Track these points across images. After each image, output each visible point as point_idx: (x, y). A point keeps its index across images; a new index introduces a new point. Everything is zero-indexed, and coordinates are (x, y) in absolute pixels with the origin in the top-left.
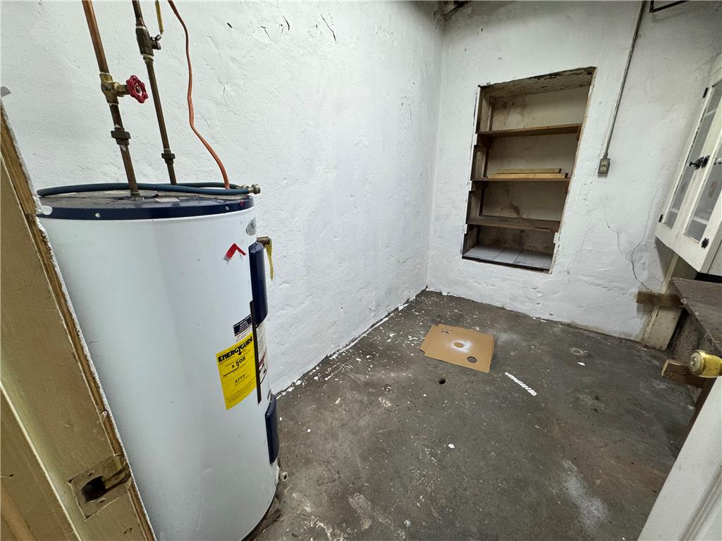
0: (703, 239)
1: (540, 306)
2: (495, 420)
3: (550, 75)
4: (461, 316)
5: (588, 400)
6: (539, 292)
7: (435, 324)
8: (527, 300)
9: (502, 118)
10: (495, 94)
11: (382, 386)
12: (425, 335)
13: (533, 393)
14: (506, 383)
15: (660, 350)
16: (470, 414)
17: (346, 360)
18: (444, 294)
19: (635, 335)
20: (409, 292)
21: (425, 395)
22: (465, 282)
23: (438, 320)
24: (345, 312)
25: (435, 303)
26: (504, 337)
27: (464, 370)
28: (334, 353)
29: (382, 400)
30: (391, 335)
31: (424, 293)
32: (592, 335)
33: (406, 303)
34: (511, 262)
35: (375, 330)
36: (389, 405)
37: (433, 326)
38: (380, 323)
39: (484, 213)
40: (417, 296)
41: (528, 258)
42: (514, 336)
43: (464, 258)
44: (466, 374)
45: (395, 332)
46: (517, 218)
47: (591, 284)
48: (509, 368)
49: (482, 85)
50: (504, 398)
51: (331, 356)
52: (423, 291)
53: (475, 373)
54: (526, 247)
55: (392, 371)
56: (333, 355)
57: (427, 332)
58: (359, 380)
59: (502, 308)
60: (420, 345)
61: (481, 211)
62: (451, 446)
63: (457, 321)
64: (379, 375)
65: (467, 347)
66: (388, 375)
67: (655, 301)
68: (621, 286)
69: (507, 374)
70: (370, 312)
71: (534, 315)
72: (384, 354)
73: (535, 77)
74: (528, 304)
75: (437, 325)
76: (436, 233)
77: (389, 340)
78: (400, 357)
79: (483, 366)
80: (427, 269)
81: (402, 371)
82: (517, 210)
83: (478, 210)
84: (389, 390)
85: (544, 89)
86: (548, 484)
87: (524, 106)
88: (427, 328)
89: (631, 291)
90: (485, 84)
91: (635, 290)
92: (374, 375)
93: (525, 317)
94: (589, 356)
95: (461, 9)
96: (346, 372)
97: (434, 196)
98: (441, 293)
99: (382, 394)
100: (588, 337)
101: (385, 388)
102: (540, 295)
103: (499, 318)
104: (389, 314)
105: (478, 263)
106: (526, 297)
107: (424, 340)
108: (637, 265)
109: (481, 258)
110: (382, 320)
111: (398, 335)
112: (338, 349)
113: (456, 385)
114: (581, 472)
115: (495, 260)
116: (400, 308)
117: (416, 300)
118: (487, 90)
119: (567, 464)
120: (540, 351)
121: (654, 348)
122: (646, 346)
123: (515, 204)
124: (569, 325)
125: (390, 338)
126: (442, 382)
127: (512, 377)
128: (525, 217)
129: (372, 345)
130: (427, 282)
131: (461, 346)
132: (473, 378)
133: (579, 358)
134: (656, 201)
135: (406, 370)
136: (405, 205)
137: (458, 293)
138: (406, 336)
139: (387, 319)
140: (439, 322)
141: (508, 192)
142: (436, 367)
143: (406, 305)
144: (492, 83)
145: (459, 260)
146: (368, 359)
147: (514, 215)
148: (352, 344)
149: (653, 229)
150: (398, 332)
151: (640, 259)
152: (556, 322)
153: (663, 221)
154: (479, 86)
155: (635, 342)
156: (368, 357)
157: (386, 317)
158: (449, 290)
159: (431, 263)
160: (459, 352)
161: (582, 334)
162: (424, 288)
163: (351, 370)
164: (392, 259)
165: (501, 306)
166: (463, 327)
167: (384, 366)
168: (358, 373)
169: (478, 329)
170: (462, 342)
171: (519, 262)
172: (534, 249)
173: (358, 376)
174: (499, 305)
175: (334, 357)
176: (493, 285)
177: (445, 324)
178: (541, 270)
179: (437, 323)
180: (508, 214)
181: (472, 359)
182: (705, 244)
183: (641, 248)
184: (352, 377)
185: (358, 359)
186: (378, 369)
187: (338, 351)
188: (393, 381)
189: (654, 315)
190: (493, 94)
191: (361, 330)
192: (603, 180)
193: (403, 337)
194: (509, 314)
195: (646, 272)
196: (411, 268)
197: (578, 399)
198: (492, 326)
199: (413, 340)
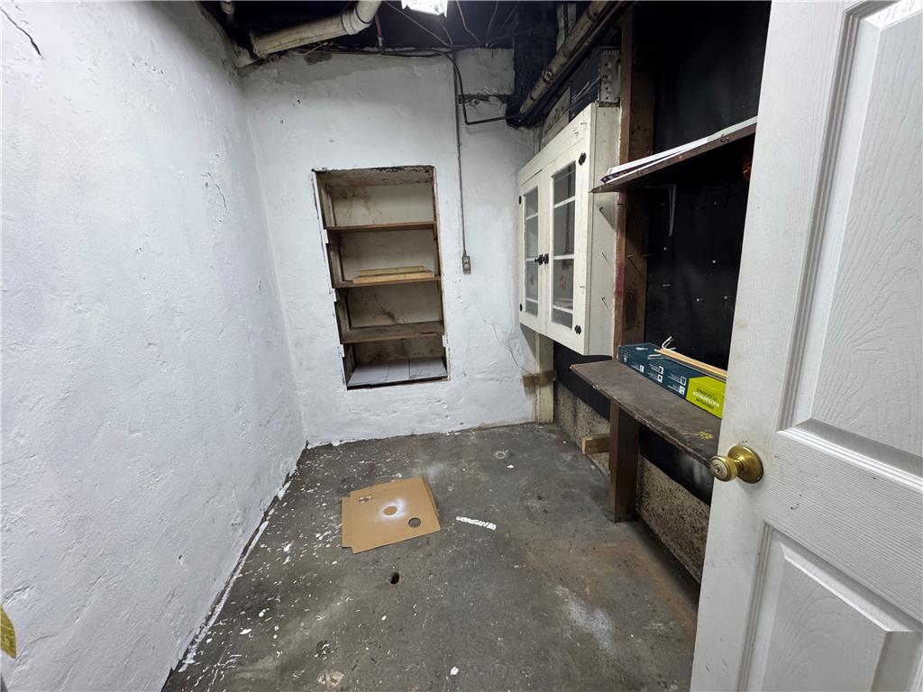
0: (574, 326)
1: (449, 418)
2: (478, 589)
3: (392, 168)
4: (372, 467)
5: (534, 504)
6: (444, 403)
7: (345, 496)
8: (435, 416)
9: (345, 210)
10: (333, 181)
11: (312, 654)
12: (339, 520)
13: (492, 526)
14: (464, 532)
15: (549, 423)
16: (450, 604)
17: (221, 650)
18: (336, 444)
19: (530, 417)
20: (286, 463)
21: (384, 618)
22: (360, 419)
23: (346, 486)
24: (187, 562)
25: (330, 463)
26: (432, 472)
27: (413, 544)
28: (187, 652)
29: (325, 679)
30: (287, 549)
31: (307, 455)
32: (501, 430)
33: (286, 482)
34: (407, 379)
35: (253, 555)
36: (339, 677)
37: (344, 499)
38: (257, 538)
39: (354, 325)
40: (299, 463)
41: (420, 368)
42: (441, 466)
43: (349, 388)
44: (418, 548)
45: (289, 539)
46: (393, 325)
47: (487, 380)
48: (457, 510)
49: (316, 170)
50: (471, 553)
51: (180, 664)
52: (304, 452)
53: (426, 539)
54: (412, 355)
55: (317, 612)
56: (185, 657)
57: (341, 513)
58: (266, 670)
59: (413, 436)
60: (340, 540)
61: (350, 324)
62: (454, 671)
63: (370, 476)
64: (298, 636)
65: (401, 509)
66: (314, 625)
67: (536, 381)
68: (509, 375)
69: (458, 518)
70: (236, 530)
71: (446, 431)
72: (289, 590)
73: (378, 169)
74: (437, 420)
75: (349, 496)
76: (301, 364)
77: (287, 561)
78: (319, 579)
79: (430, 525)
80: (300, 417)
81: (332, 600)
82: (390, 315)
83: (347, 322)
84: (328, 650)
85: (385, 182)
86: (559, 631)
87: (367, 198)
88: (337, 508)
89: (517, 377)
90: (321, 169)
91: (519, 376)
92: (290, 642)
93: (439, 436)
94: (511, 455)
95: (261, 67)
96: (232, 673)
97: (284, 314)
98: (330, 445)
99: (321, 668)
100: (500, 434)
101: (319, 652)
102: (445, 406)
103: (414, 449)
104: (266, 514)
105: (370, 390)
106: (433, 414)
107: (340, 529)
108: (515, 352)
109: (371, 383)
110: (257, 530)
111: (298, 543)
112: (191, 638)
113: (414, 572)
114: (573, 591)
115: (388, 381)
116: (281, 494)
117: (299, 470)
118: (323, 176)
119: (560, 590)
120: (472, 472)
121: (546, 423)
122: (541, 424)
123: (388, 309)
124: (480, 429)
125: (286, 555)
126: (395, 579)
127: (465, 520)
128: (401, 321)
129: (261, 587)
130: (306, 436)
131: (392, 511)
132: (428, 548)
133: (505, 462)
134: (512, 292)
135: (339, 594)
136: (249, 336)
137: (354, 437)
138: (312, 539)
139: (266, 524)
140: (349, 490)
141: (375, 296)
142: (376, 562)
143: (288, 485)
144: (330, 169)
145: (344, 393)
146: (264, 617)
147: (389, 322)
148: (219, 608)
149: (517, 318)
150: (294, 537)
151: (515, 346)
152: (468, 430)
153: (524, 309)
154: (313, 170)
155: (531, 423)
156: (261, 614)
157: (263, 521)
158: (341, 437)
159: (304, 408)
160: (394, 522)
161: (494, 433)
162: (304, 447)
163: (240, 663)
164: (250, 425)
165: (409, 434)
166: (382, 481)
167: (300, 613)
168: (256, 661)
169: (400, 476)
170: (392, 504)
171: (415, 376)
172: (420, 356)
173: (259, 665)
174: (408, 433)
175: (189, 661)
176: (394, 412)
177: (357, 488)
178: (439, 379)
179: (347, 493)
180: (383, 321)
181: (414, 522)
182: (578, 330)
183: (513, 336)
184: (248, 675)
185: (245, 632)
186: (289, 626)
187: (193, 643)
188: (326, 630)
189: (538, 392)
190: (329, 181)
191: (227, 569)
192: (468, 276)
193: (307, 541)
194: (422, 441)
195: (522, 357)
196: (280, 426)
197: (527, 508)
198: (413, 465)
199: (326, 538)
